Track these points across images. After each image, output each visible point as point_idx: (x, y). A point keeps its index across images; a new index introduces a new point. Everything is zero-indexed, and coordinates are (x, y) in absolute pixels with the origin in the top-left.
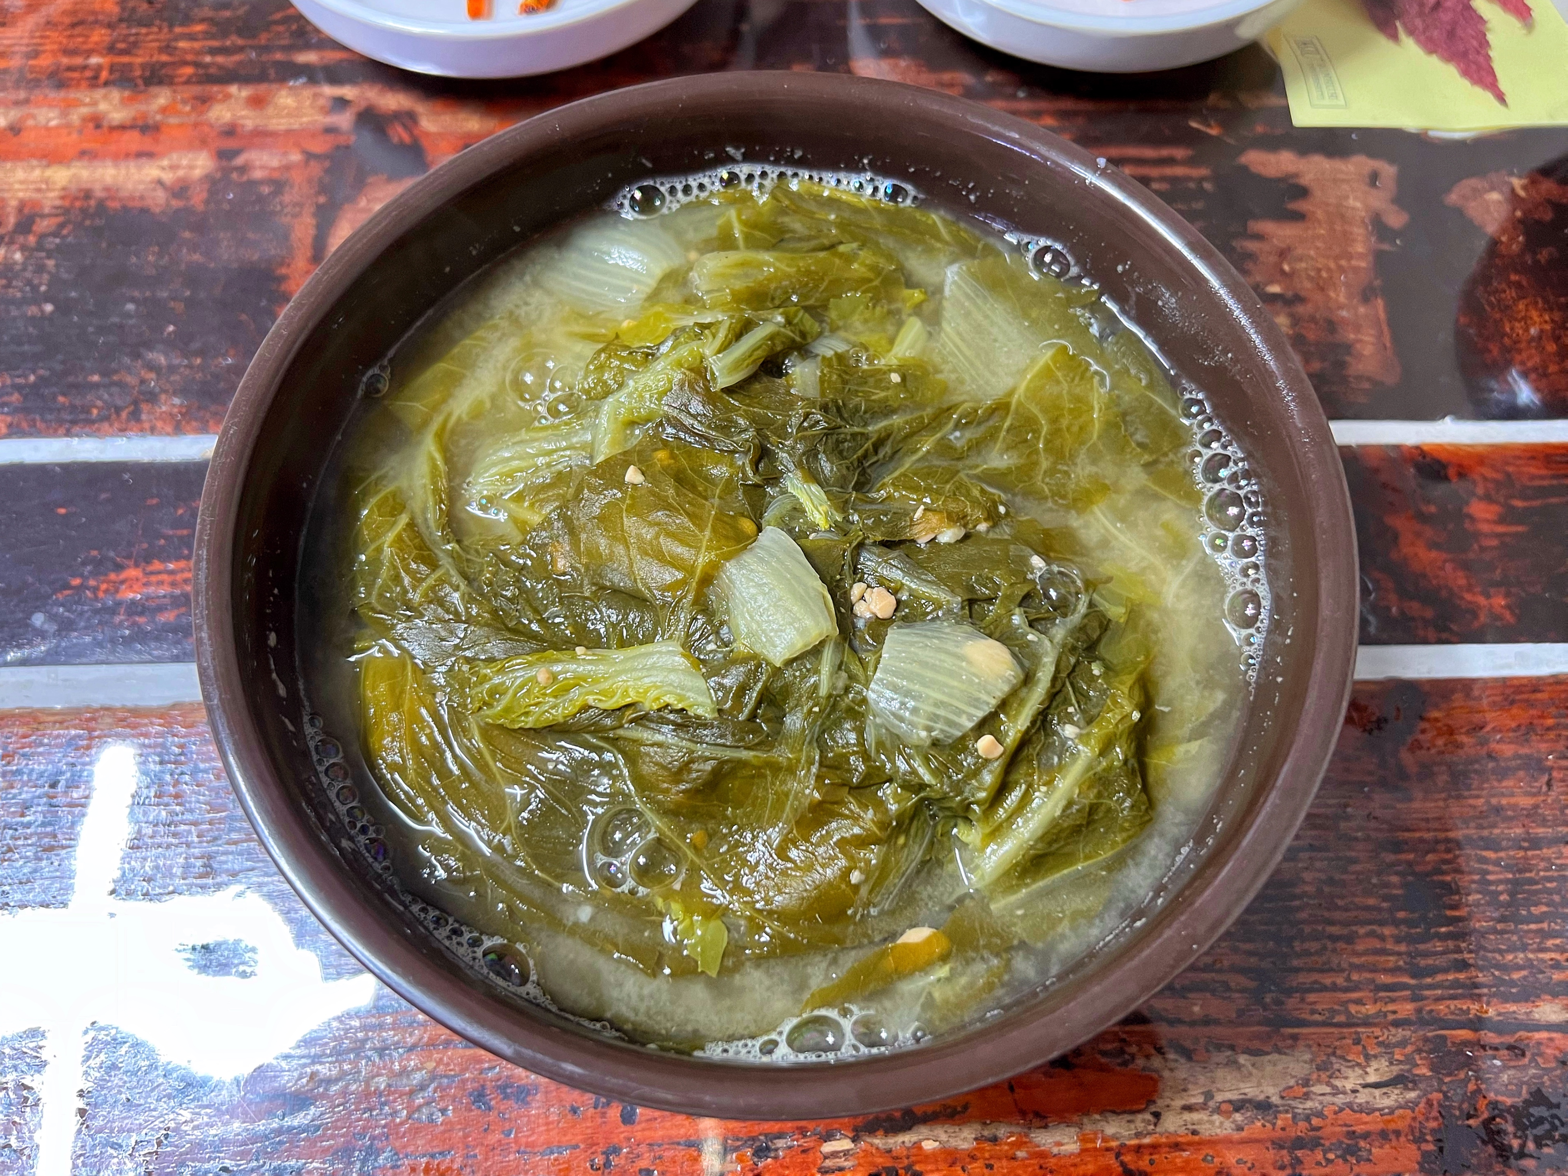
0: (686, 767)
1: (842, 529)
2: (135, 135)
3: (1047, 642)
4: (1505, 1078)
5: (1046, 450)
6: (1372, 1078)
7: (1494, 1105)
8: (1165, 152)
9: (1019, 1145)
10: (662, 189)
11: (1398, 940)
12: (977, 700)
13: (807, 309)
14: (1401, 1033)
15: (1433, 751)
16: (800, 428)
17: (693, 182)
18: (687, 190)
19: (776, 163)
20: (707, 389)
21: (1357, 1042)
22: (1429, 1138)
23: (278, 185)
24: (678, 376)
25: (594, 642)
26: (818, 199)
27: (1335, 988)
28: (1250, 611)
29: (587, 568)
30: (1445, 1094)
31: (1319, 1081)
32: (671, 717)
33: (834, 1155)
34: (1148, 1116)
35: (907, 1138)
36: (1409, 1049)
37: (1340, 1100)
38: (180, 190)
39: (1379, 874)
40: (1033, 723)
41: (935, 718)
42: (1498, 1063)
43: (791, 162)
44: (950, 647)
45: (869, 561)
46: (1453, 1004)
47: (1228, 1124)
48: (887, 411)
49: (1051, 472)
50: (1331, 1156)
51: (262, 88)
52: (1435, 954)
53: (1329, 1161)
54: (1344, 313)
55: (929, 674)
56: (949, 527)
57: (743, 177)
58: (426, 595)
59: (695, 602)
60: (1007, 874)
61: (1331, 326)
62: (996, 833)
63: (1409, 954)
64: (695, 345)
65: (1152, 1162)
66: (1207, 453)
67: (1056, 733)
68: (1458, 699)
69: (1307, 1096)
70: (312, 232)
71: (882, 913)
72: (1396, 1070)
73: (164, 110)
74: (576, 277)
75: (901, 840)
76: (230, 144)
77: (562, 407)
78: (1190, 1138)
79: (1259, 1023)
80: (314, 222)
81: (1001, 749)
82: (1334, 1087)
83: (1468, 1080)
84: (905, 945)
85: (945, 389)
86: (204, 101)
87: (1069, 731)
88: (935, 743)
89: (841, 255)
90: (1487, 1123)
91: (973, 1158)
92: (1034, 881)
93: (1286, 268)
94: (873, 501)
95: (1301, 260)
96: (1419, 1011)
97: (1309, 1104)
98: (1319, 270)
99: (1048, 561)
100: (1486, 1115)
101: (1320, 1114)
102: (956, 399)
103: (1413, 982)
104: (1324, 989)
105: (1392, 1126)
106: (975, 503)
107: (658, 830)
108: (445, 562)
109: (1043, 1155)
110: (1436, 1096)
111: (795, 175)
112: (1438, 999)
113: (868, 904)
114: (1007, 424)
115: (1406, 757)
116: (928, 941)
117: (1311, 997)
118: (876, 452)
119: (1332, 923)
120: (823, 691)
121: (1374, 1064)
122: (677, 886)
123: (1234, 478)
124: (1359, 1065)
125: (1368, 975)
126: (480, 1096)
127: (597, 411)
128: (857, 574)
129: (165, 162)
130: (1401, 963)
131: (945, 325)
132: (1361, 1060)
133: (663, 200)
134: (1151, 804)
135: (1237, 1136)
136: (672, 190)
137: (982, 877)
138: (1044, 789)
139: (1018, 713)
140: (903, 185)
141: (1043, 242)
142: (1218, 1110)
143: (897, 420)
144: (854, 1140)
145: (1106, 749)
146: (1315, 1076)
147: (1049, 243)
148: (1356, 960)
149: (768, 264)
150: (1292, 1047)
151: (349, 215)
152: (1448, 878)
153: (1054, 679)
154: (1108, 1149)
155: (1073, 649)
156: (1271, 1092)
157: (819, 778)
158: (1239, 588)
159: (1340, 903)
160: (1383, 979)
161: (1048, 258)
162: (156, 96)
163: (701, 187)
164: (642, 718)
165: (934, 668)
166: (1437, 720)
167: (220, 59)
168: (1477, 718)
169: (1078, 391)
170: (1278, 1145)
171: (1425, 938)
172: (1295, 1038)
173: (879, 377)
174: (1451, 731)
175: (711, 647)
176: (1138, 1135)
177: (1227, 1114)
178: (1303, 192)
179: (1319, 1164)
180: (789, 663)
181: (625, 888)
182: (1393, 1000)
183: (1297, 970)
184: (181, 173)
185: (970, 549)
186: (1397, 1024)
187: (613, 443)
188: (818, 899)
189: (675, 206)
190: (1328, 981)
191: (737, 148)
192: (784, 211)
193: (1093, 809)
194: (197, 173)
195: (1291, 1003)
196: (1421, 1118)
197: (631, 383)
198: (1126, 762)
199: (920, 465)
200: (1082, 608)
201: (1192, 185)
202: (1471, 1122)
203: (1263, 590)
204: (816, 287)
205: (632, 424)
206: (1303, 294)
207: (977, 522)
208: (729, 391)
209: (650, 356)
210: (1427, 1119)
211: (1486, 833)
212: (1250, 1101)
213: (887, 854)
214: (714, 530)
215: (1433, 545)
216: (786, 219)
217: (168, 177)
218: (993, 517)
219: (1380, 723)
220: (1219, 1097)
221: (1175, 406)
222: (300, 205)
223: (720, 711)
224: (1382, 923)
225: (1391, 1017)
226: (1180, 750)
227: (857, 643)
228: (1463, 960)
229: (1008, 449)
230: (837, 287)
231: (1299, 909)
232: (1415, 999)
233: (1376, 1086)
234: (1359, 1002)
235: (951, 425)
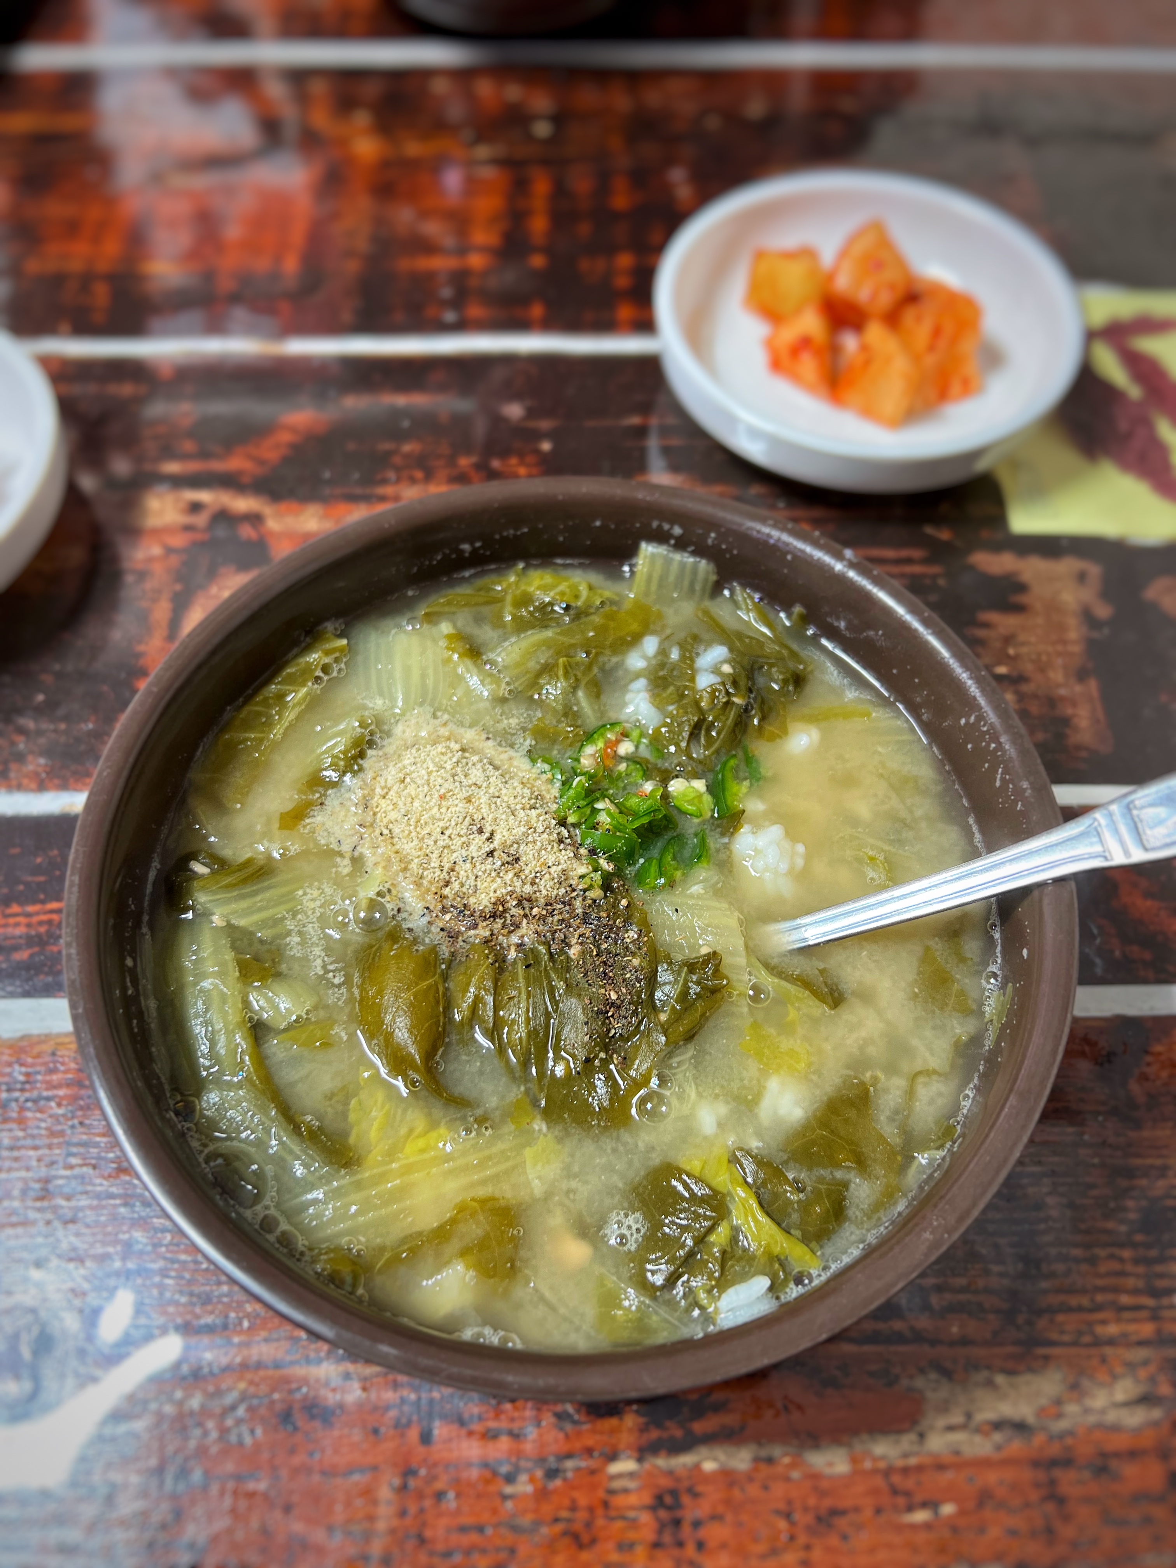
6: (1119, 1398)
8: (902, 553)
9: (793, 1466)
11: (1136, 1261)
14: (1143, 1353)
15: (1158, 1082)
21: (1103, 1361)
27: (1080, 1309)
31: (1070, 1401)
33: (620, 1476)
34: (913, 1437)
35: (687, 1459)
36: (1151, 1368)
37: (1092, 1419)
39: (1115, 1198)
47: (988, 1444)
54: (1062, 691)
61: (1052, 702)
63: (1146, 1276)
65: (918, 1483)
69: (1059, 1416)
70: (168, 614)
72: (1141, 1388)
78: (954, 1458)
79: (1013, 1344)
82: (1084, 1406)
91: (750, 1479)
93: (1011, 652)
95: (1023, 645)
96: (1159, 1332)
97: (1062, 1424)
98: (1039, 654)
101: (1072, 1434)
103: (1151, 1302)
104: (1070, 1310)
105: (1139, 1445)
109: (815, 1476)
115: (1134, 1088)
117: (1060, 1318)
119: (1076, 1246)
121: (1121, 1384)
124: (1106, 1384)
125: (1113, 1297)
126: (285, 1417)
130: (1140, 1284)
132: (1108, 1379)
135: (996, 1456)
142: (978, 1430)
144: (639, 1461)
146: (1066, 1396)
148: (1099, 1282)
150: (1044, 1367)
151: (202, 602)
154: (877, 1470)
156: (1027, 1412)
160: (1125, 1299)
166: (1160, 1054)
170: (1035, 1465)
171: (1161, 1260)
172: (1046, 1358)
176: (905, 1456)
177: (986, 1434)
178: (1022, 588)
179: (1073, 1483)
182: (1135, 1321)
183: (1046, 1291)
186: (1138, 1344)
190: (1074, 1301)
195: (1042, 1323)
196: (1165, 1438)
201: (929, 581)
206: (1026, 674)
212: (1007, 1421)
215: (1148, 895)
219: (1110, 1055)
220: (979, 1418)
224: (1120, 1246)
225: (1133, 1337)
231: (1045, 1232)
232: (1154, 1319)
233: (1123, 1405)
234: (1104, 1322)
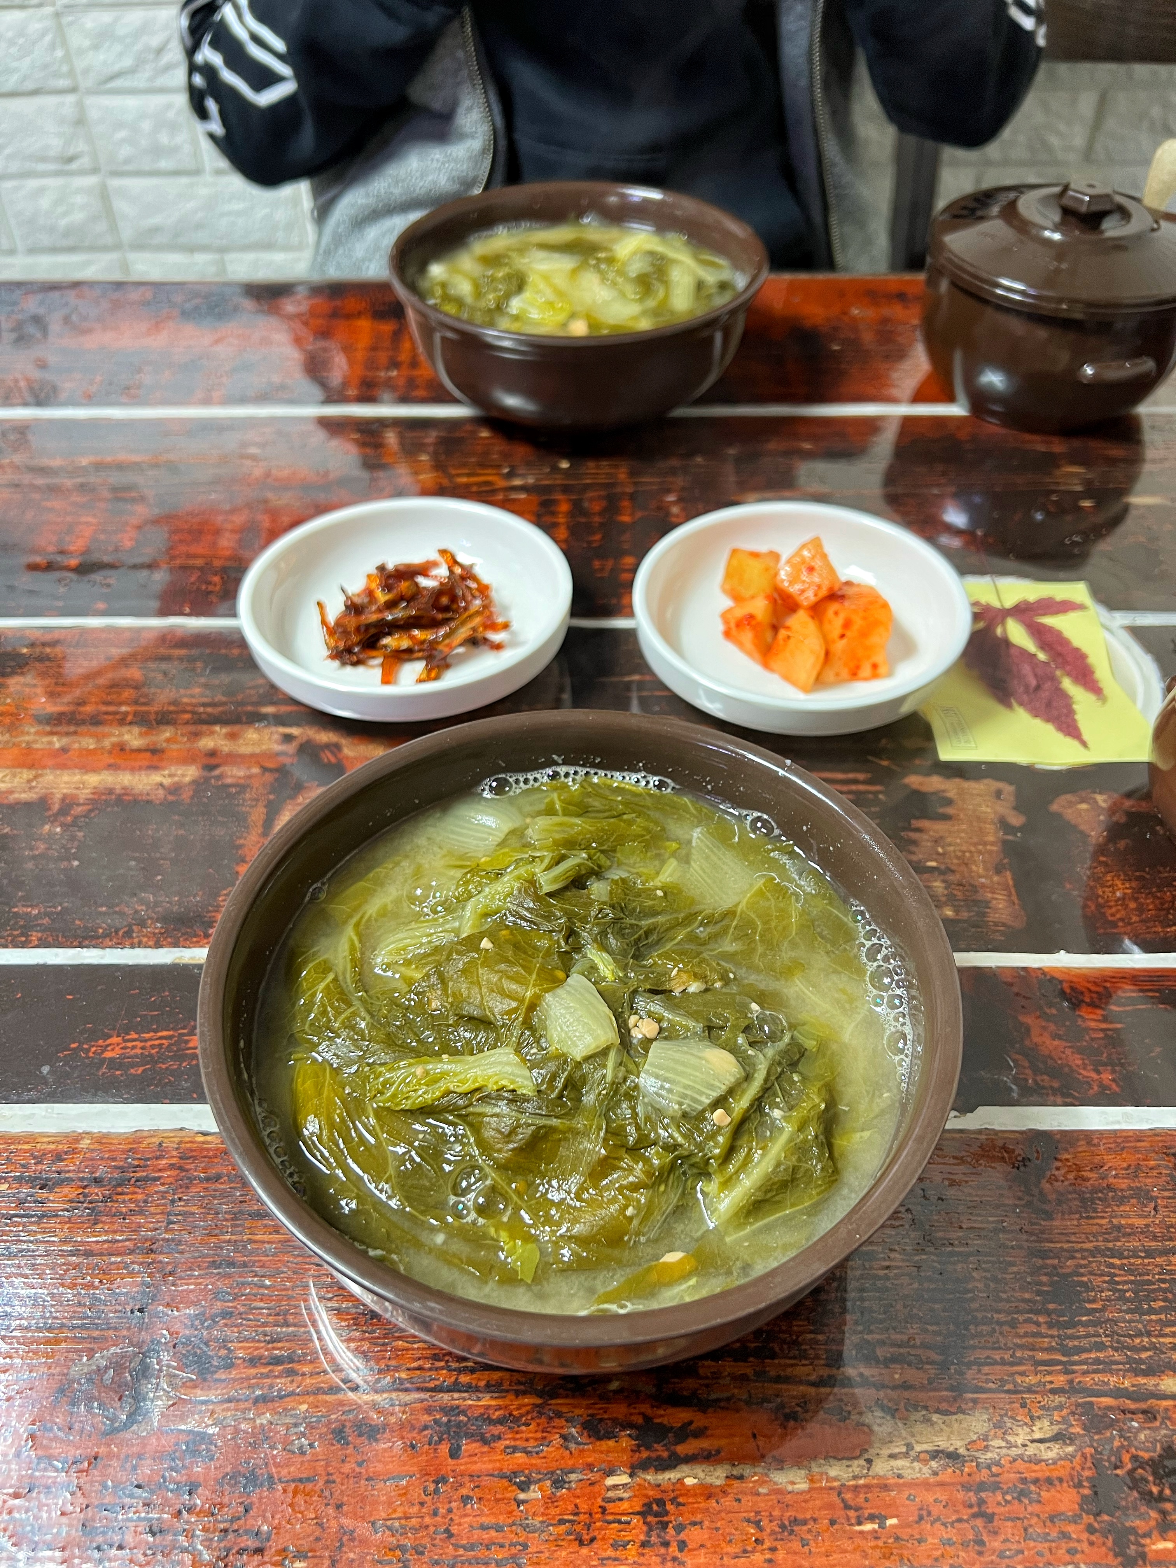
0: (513, 1131)
1: (624, 981)
2: (148, 754)
3: (761, 1056)
4: (1142, 1437)
5: (761, 940)
6: (1037, 1436)
7: (1135, 1458)
8: (851, 776)
9: (762, 1483)
10: (511, 780)
11: (1050, 1325)
12: (713, 1085)
13: (602, 852)
14: (1058, 1399)
15: (1066, 1183)
16: (596, 917)
17: (530, 777)
18: (526, 781)
19: (583, 766)
20: (536, 893)
21: (1023, 1405)
22: (1085, 1484)
23: (242, 788)
24: (517, 885)
25: (455, 1052)
26: (610, 787)
27: (1003, 1362)
28: (901, 1045)
29: (452, 1004)
30: (1096, 1449)
31: (995, 1436)
32: (506, 1094)
33: (615, 1487)
34: (862, 1462)
35: (672, 1475)
36: (1065, 1411)
37: (1014, 1452)
38: (175, 789)
39: (1032, 1274)
40: (752, 1105)
41: (684, 1096)
42: (1135, 1424)
43: (593, 765)
44: (695, 1052)
45: (641, 1002)
46: (1097, 1377)
47: (925, 1470)
48: (655, 914)
49: (764, 955)
50: (1008, 1498)
51: (236, 728)
52: (1079, 1337)
53: (1007, 1502)
54: (983, 880)
55: (680, 1068)
56: (694, 981)
57: (562, 774)
58: (343, 1023)
59: (524, 1022)
60: (736, 1215)
61: (974, 889)
62: (727, 1184)
63: (1059, 1336)
64: (529, 867)
65: (866, 1500)
66: (868, 944)
67: (768, 1114)
68: (1082, 1146)
69: (986, 1448)
70: (263, 817)
71: (648, 1240)
72: (1056, 1429)
73: (168, 740)
74: (453, 832)
75: (662, 1188)
76: (213, 761)
77: (439, 908)
78: (896, 1480)
79: (946, 1389)
80: (265, 810)
81: (729, 1119)
82: (1008, 1442)
83: (1112, 1438)
84: (665, 1263)
85: (693, 902)
86: (197, 735)
87: (777, 1113)
88: (685, 1115)
89: (625, 821)
90: (1131, 1473)
91: (725, 1493)
92: (756, 1220)
93: (940, 850)
94: (644, 966)
95: (950, 845)
96: (1071, 1382)
97: (989, 1455)
98: (964, 852)
99: (762, 1007)
100: (1129, 1466)
101: (998, 1464)
102: (701, 907)
103: (1064, 1359)
104: (995, 1363)
105: (1055, 1474)
106: (713, 970)
107: (493, 1179)
108: (356, 1003)
109: (780, 1492)
110: (1089, 1451)
111: (596, 774)
112: (1085, 1373)
113: (638, 1234)
114: (734, 924)
115: (1046, 1186)
116: (681, 1261)
117: (986, 1369)
118: (647, 938)
119: (999, 1312)
120: (609, 1078)
121: (1038, 1424)
122: (505, 1219)
123: (886, 959)
124: (1026, 1424)
125: (1030, 1353)
126: (339, 1433)
127: (463, 909)
128: (633, 1010)
129: (166, 772)
130: (1054, 1344)
131: (692, 863)
132: (1028, 1420)
133: (511, 787)
134: (836, 1171)
135: (932, 1480)
136: (517, 781)
137: (719, 1217)
138: (759, 1152)
139: (741, 1096)
140: (666, 780)
141: (756, 814)
142: (917, 1459)
143: (660, 919)
144: (631, 1476)
145: (801, 1128)
146: (992, 1433)
147: (759, 814)
148: (1018, 1341)
149: (578, 825)
150: (973, 1408)
151: (290, 807)
152: (1085, 1279)
153: (766, 1080)
154: (831, 1488)
155: (780, 1063)
156: (958, 1444)
157: (605, 1140)
158: (893, 1030)
159: (1004, 1296)
160: (1040, 1356)
161: (759, 824)
162: (165, 731)
163: (535, 780)
164: (486, 1096)
165: (683, 1064)
166: (1067, 1160)
167: (209, 710)
168: (1097, 1159)
169: (782, 905)
170: (966, 1487)
171: (1072, 1325)
172: (975, 1401)
173: (649, 893)
174: (1079, 1169)
175: (534, 1051)
176: (855, 1477)
177: (925, 1462)
178: (949, 802)
179: (999, 1504)
180: (587, 1059)
181: (469, 1219)
182: (1049, 1373)
183: (975, 1347)
184: (176, 779)
185: (708, 996)
186: (1053, 1391)
187: (473, 926)
188: (603, 1227)
189: (518, 791)
190: (997, 1357)
191: (559, 756)
192: (589, 795)
193: (795, 1169)
194: (187, 779)
195: (970, 1374)
196: (1078, 1468)
197: (487, 889)
198: (816, 1137)
199: (676, 948)
200: (787, 1039)
201: (871, 796)
202: (1118, 1472)
203: (908, 1030)
204: (608, 839)
205: (486, 915)
206: (953, 867)
207: (715, 981)
208: (550, 895)
209: (499, 875)
210: (1083, 1469)
211: (1111, 1245)
212: (942, 1452)
213: (652, 1197)
214: (538, 975)
215: (1056, 1036)
216: (590, 800)
217: (167, 781)
218: (726, 982)
219: (1025, 1161)
220: (918, 1448)
221: (846, 916)
222: (257, 800)
223: (539, 1091)
224: (1037, 1312)
225: (1049, 1387)
226: (857, 1137)
227: (632, 1052)
228: (1102, 1343)
229: (735, 940)
230: (622, 840)
231: (972, 1300)
232: (1067, 1372)
233: (1041, 1441)
234: (1023, 1374)
235: (697, 923)
